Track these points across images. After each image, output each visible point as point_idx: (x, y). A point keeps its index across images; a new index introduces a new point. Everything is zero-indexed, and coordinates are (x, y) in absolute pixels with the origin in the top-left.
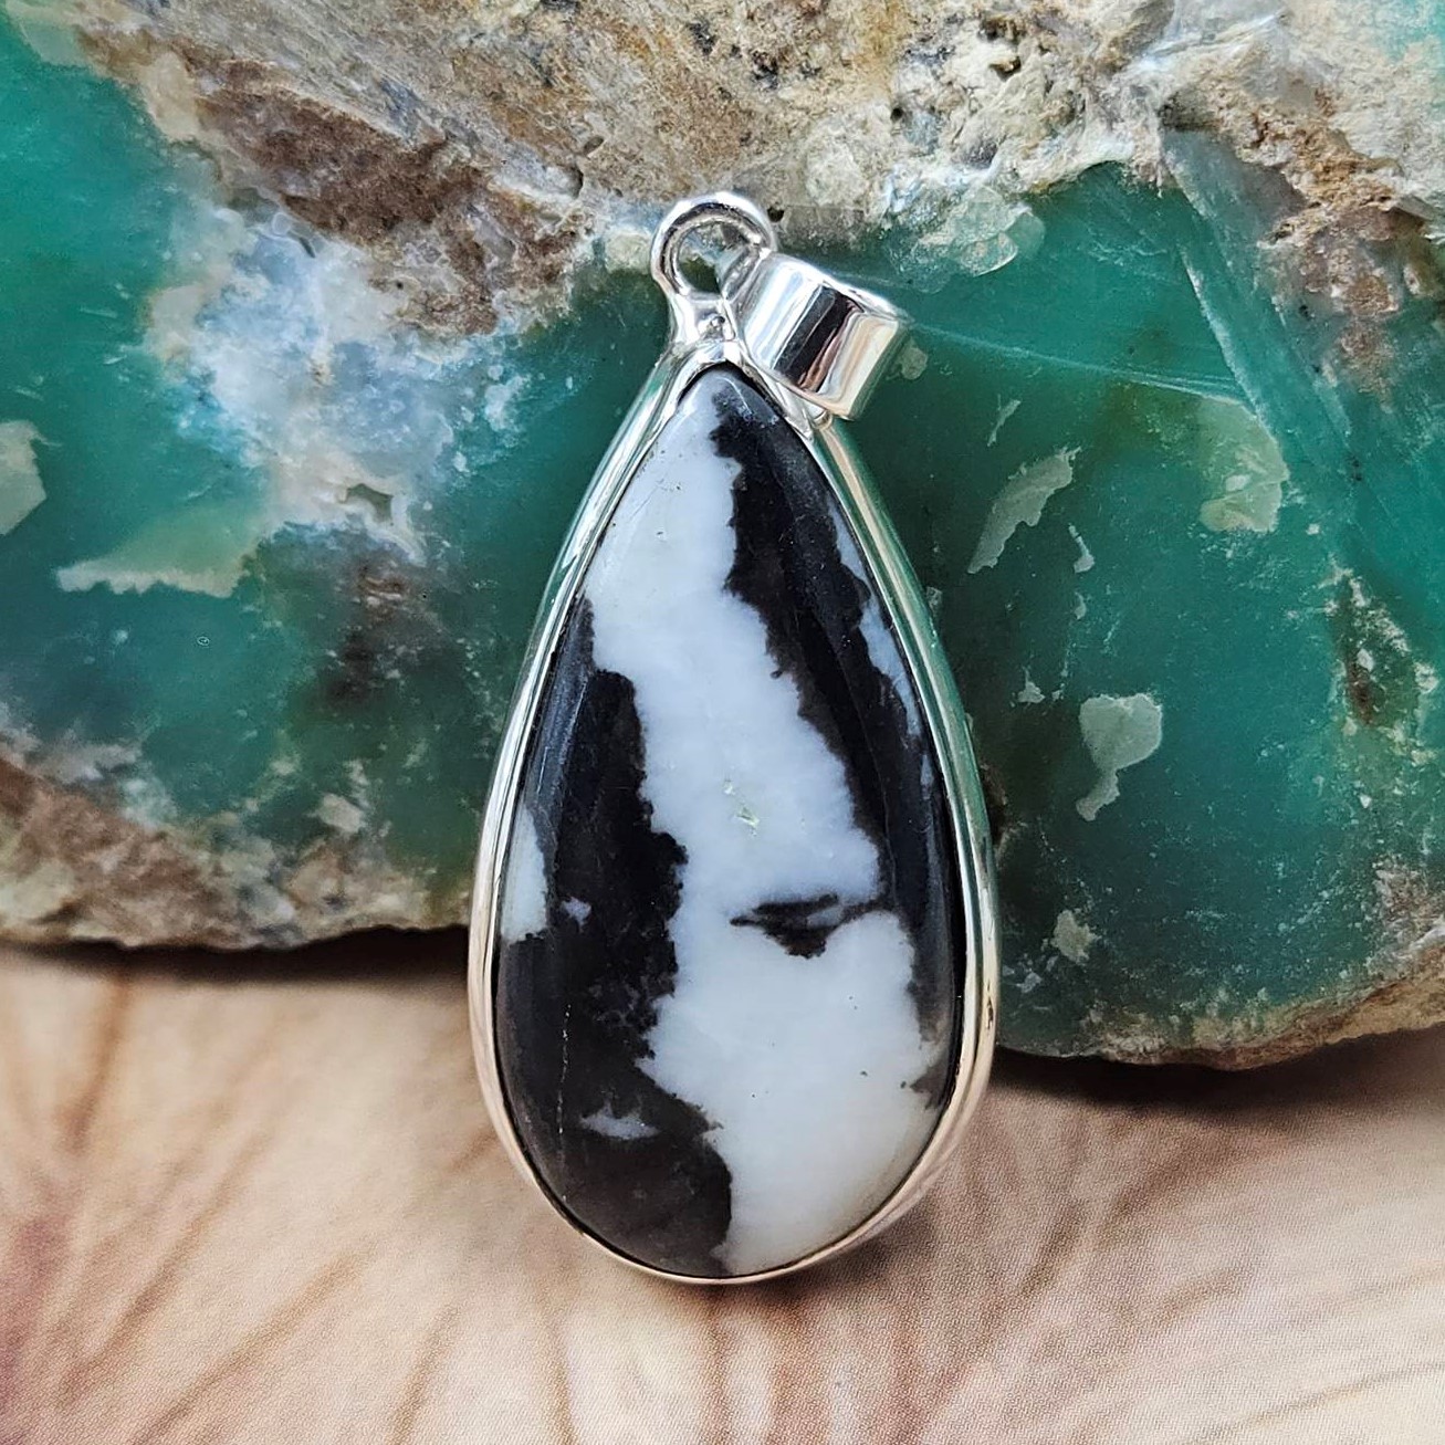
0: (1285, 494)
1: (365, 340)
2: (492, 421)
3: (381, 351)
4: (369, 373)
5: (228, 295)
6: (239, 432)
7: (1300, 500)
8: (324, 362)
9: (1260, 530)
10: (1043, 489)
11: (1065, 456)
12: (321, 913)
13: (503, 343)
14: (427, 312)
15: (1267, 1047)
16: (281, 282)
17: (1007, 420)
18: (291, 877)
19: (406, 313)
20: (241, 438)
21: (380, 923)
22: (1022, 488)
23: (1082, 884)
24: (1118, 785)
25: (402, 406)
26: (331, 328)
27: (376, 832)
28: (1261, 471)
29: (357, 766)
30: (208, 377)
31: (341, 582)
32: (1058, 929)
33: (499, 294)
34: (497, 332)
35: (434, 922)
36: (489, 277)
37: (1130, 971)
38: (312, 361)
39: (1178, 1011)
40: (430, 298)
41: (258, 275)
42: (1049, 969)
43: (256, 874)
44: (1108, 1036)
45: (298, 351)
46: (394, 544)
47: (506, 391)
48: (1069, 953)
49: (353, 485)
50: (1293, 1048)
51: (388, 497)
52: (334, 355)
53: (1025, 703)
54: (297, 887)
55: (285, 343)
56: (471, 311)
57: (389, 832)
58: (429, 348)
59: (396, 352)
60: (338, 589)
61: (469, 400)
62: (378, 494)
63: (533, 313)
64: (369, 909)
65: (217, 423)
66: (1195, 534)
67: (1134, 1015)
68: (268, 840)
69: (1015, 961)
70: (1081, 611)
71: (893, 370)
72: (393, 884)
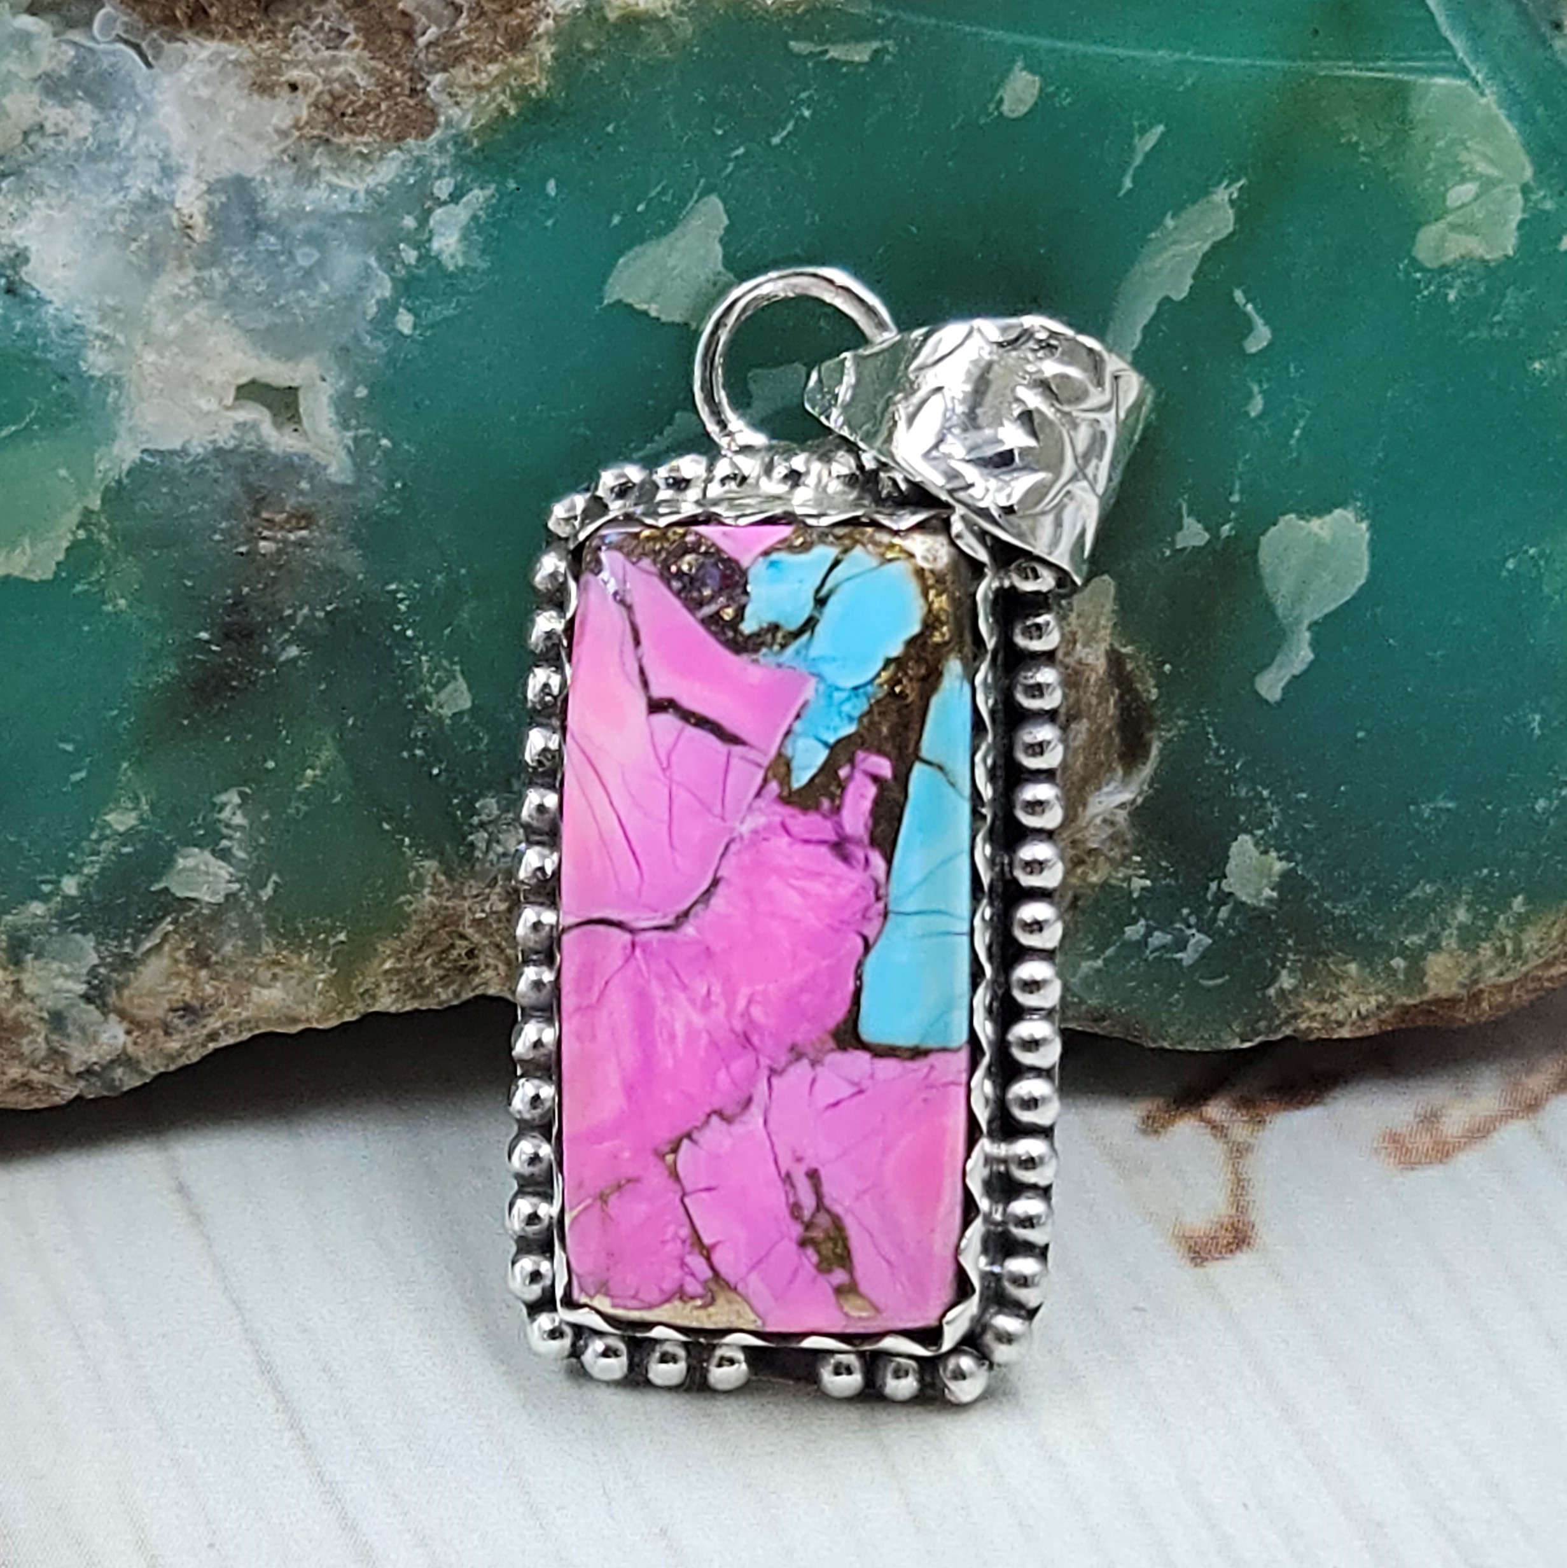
0: (1526, 200)
1: (253, 170)
2: (444, 257)
3: (275, 184)
4: (260, 214)
5: (32, 139)
6: (76, 328)
7: (1549, 205)
8: (195, 211)
9: (1493, 256)
10: (1198, 244)
11: (1222, 195)
12: (167, 1033)
13: (449, 146)
14: (336, 120)
15: (1526, 975)
16: (114, 107)
17: (1147, 156)
18: (120, 987)
19: (307, 123)
20: (81, 337)
21: (257, 1032)
22: (1165, 248)
23: (1265, 793)
24: (1310, 644)
25: (317, 255)
26: (201, 159)
27: (254, 895)
28: (1494, 172)
29: (232, 797)
30: (21, 257)
31: (224, 525)
32: (1231, 867)
33: (438, 79)
34: (437, 134)
35: (339, 1016)
36: (422, 56)
37: (1335, 907)
38: (178, 210)
39: (1403, 952)
40: (336, 98)
41: (80, 103)
42: (1221, 924)
43: (69, 991)
44: (1307, 1004)
45: (153, 198)
46: (307, 456)
47: (461, 213)
48: (1249, 895)
49: (243, 380)
50: (1551, 979)
51: (292, 390)
52: (208, 198)
53: (1184, 549)
54: (131, 998)
55: (133, 191)
56: (399, 108)
57: (275, 891)
58: (344, 169)
59: (297, 180)
60: (217, 537)
61: (409, 232)
62: (277, 389)
63: (493, 98)
64: (239, 1014)
65: (39, 320)
66: (1408, 274)
67: (1343, 968)
68: (91, 936)
69: (1172, 922)
70: (1256, 406)
71: (992, 107)
72: (277, 970)
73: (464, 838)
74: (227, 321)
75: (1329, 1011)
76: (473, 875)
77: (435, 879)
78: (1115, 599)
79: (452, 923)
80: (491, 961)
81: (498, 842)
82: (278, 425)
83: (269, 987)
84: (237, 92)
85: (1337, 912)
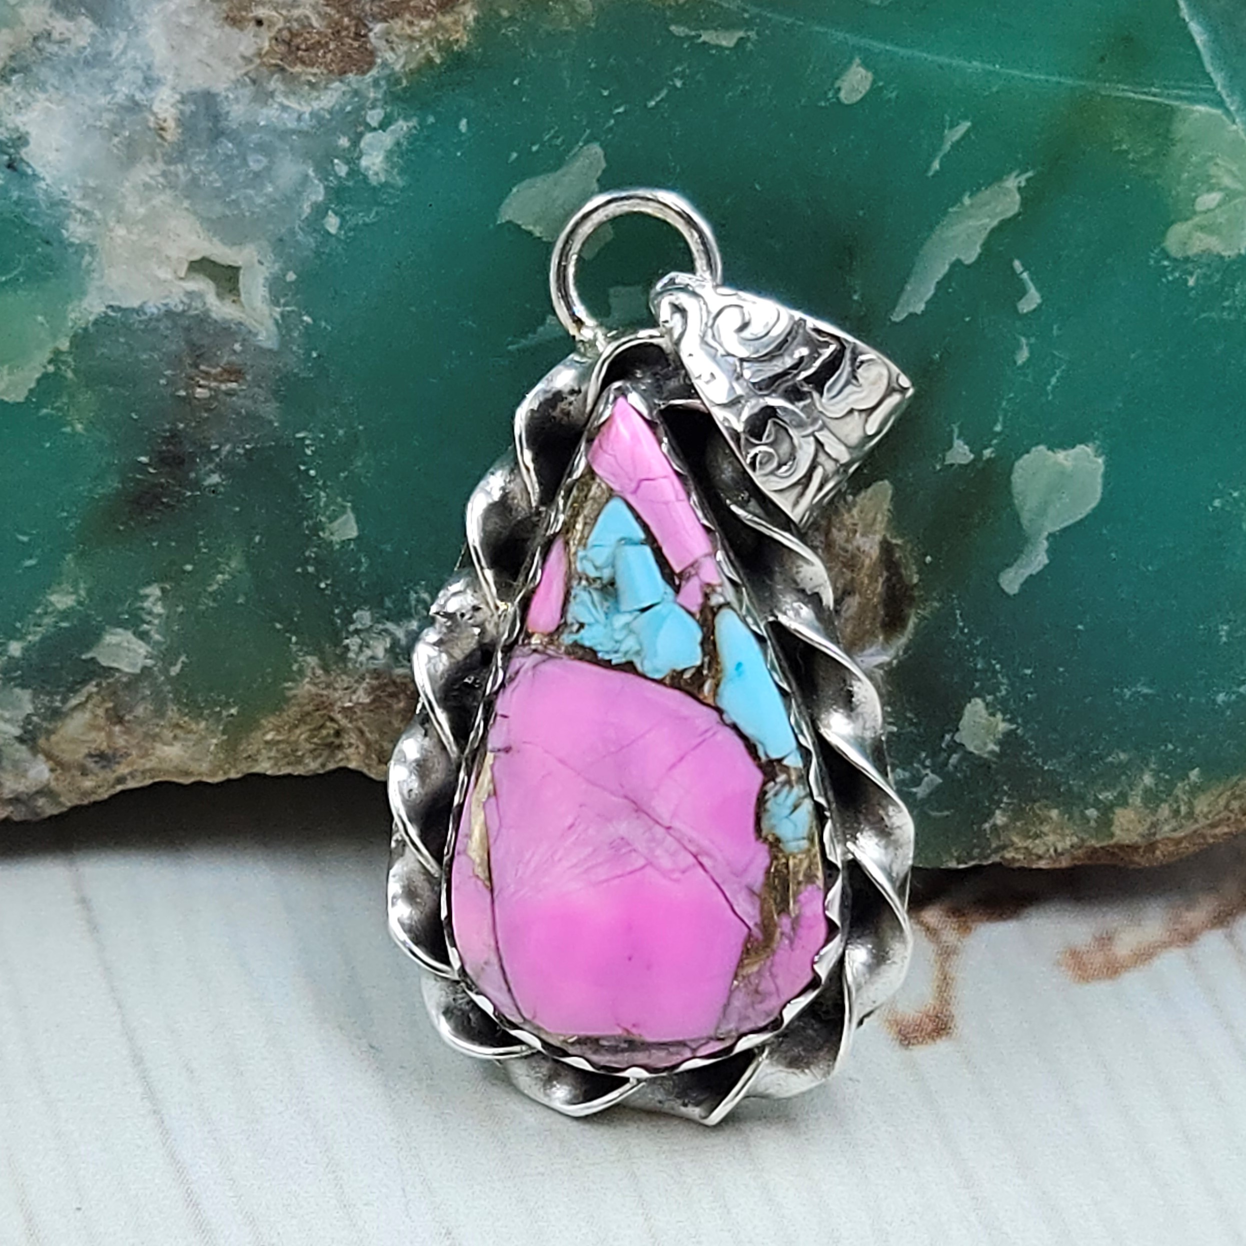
1: (220, 88)
2: (371, 172)
3: (237, 99)
4: (223, 124)
5: (40, 44)
6: (62, 202)
8: (169, 116)
9: (1228, 253)
10: (987, 220)
11: (1013, 182)
12: (82, 774)
13: (383, 83)
14: (290, 52)
15: (1195, 832)
16: (111, 25)
17: (953, 145)
18: (49, 733)
19: (267, 53)
20: (65, 210)
21: (157, 780)
22: (962, 221)
23: (998, 667)
24: (1047, 551)
25: (265, 162)
26: (178, 75)
27: (165, 671)
28: (1239, 186)
29: (154, 591)
30: (21, 140)
31: (168, 372)
32: (964, 723)
33: (378, 27)
34: (374, 72)
35: (225, 773)
37: (1045, 763)
38: (155, 114)
39: (1097, 804)
40: (294, 35)
42: (950, 768)
43: (6, 733)
44: (1016, 839)
45: (136, 104)
46: (240, 323)
47: (387, 139)
48: (976, 747)
49: (197, 257)
50: (1215, 836)
51: (235, 270)
52: (180, 106)
53: (952, 465)
54: (58, 743)
55: (119, 95)
56: (344, 48)
57: (182, 669)
58: (294, 93)
59: (255, 99)
60: (163, 382)
61: (344, 150)
62: (223, 266)
63: (422, 47)
64: (144, 765)
65: (33, 193)
66: (1157, 261)
67: (1046, 812)
68: (30, 691)
69: (911, 763)
70: (1023, 356)
71: (830, 95)
72: (178, 732)
73: (342, 641)
74: (187, 209)
75: (1031, 846)
76: (345, 673)
77: (314, 674)
78: (892, 500)
79: (325, 708)
80: (352, 741)
81: (368, 647)
82: (219, 296)
83: (171, 745)
84: (213, 23)
85: (1046, 768)
